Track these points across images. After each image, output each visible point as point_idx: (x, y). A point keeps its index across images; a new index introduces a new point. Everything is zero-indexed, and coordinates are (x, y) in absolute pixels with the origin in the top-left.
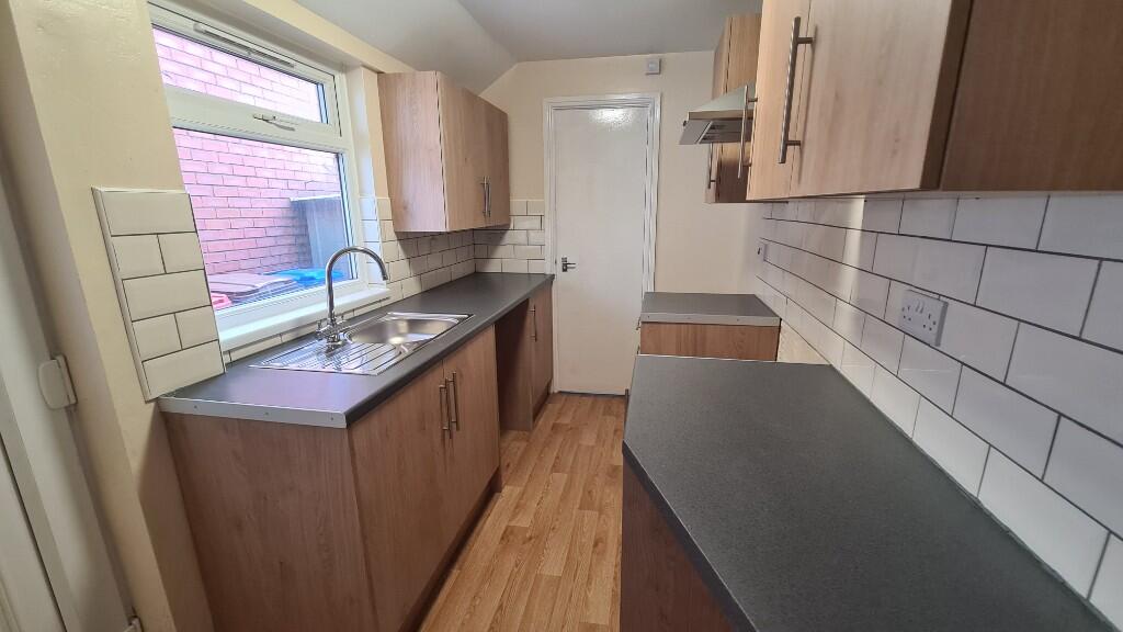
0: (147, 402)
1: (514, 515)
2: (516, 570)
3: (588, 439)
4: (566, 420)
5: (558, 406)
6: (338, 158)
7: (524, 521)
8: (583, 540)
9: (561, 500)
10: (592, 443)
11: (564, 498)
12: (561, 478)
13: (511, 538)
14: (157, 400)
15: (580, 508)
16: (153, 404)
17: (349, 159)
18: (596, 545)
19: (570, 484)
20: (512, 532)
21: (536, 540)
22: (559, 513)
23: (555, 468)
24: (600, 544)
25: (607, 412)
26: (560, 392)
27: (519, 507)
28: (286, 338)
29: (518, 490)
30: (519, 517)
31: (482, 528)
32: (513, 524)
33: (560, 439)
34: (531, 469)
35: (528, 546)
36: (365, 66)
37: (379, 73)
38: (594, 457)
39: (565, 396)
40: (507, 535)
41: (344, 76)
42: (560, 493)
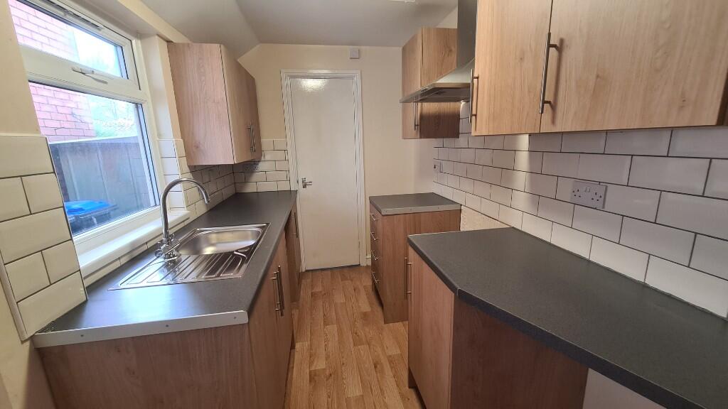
0: (23, 342)
1: (311, 363)
2: (330, 400)
3: (339, 298)
4: (318, 289)
5: (309, 280)
6: (137, 107)
7: (320, 364)
8: (366, 366)
9: (339, 343)
10: (343, 300)
11: (341, 342)
12: (333, 329)
13: (316, 378)
14: (32, 338)
15: (354, 345)
16: (28, 344)
17: (147, 107)
18: (376, 367)
19: (340, 331)
20: (315, 375)
21: (334, 375)
22: (342, 353)
23: (326, 324)
24: (378, 366)
25: (344, 278)
26: (307, 271)
27: (312, 356)
28: (124, 261)
29: (307, 344)
30: (315, 363)
31: (292, 378)
32: (313, 368)
33: (320, 303)
34: (309, 327)
35: (331, 380)
36: (158, 35)
37: (169, 42)
38: (348, 309)
39: (310, 273)
40: (313, 377)
41: (139, 42)
42: (337, 339)
